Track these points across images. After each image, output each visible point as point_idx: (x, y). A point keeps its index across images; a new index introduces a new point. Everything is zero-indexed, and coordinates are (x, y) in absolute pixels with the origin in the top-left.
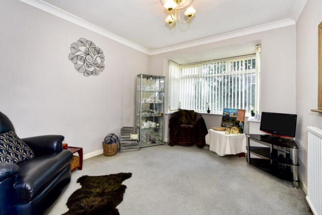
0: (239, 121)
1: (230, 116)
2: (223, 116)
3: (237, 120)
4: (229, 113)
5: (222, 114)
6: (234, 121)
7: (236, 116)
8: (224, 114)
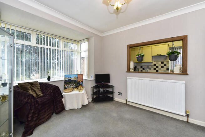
0: (80, 82)
1: (72, 79)
2: (65, 81)
3: (78, 81)
4: (71, 78)
5: (64, 79)
6: (76, 82)
7: (77, 79)
8: (65, 79)
